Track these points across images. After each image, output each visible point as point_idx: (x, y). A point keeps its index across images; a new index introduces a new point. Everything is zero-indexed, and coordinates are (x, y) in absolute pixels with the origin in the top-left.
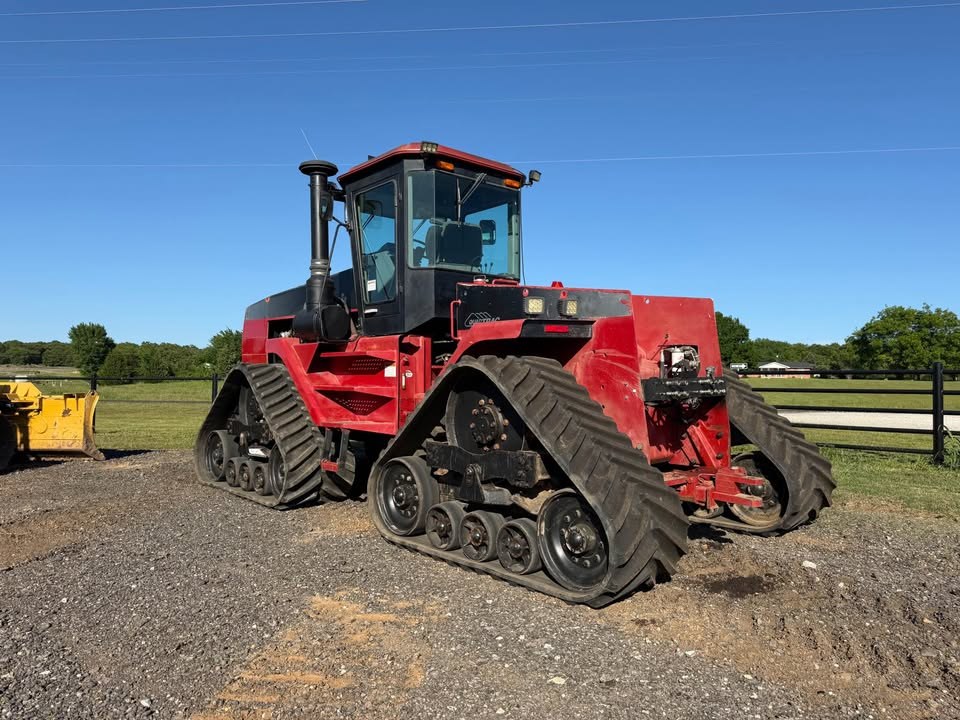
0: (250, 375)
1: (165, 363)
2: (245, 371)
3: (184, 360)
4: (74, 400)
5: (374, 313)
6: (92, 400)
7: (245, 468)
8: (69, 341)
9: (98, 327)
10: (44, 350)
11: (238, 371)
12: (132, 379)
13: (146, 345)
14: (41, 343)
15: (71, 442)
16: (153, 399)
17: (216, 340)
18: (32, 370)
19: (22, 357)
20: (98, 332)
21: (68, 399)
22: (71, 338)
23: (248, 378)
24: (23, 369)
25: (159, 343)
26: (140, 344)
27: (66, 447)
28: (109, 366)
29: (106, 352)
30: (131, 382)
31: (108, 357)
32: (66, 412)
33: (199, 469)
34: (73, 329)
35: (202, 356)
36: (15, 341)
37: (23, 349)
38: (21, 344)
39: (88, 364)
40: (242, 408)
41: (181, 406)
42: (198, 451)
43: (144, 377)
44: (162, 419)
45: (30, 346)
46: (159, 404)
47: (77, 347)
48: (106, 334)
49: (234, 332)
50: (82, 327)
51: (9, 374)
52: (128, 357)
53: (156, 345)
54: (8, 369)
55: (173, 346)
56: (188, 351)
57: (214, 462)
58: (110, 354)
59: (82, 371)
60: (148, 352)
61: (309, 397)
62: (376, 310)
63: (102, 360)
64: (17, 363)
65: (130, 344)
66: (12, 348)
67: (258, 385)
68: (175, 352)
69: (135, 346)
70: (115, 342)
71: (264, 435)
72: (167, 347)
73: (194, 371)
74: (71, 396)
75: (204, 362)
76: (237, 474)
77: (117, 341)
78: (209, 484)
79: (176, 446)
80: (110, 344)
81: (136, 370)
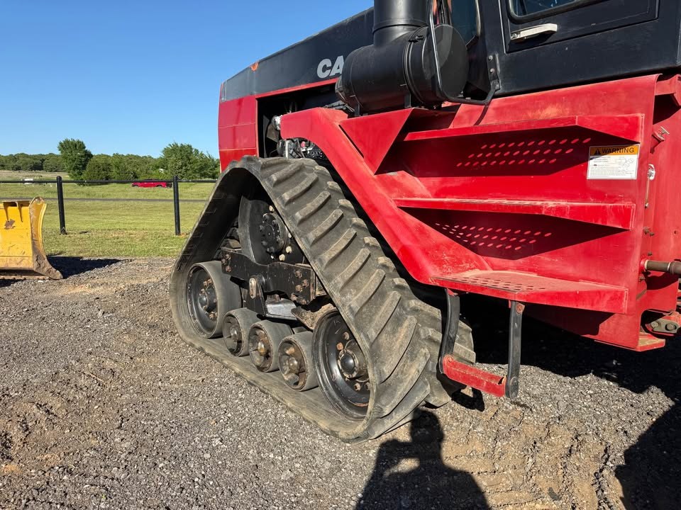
0: (268, 178)
1: (130, 168)
2: (255, 170)
3: (144, 167)
4: (16, 209)
5: (550, 33)
6: (38, 209)
7: (258, 332)
8: (58, 153)
9: (79, 142)
10: (44, 160)
11: (241, 170)
12: (107, 180)
13: (116, 156)
14: (41, 155)
15: (19, 260)
16: (122, 197)
17: (166, 151)
18: (37, 174)
19: (29, 165)
20: (79, 146)
21: (10, 208)
22: (60, 150)
23: (265, 185)
24: (29, 174)
25: (125, 155)
26: (112, 155)
27: (13, 266)
28: (89, 171)
29: (87, 160)
30: (106, 183)
31: (88, 165)
32: (9, 224)
33: (179, 317)
34: (60, 143)
35: (157, 163)
36: (22, 154)
37: (29, 159)
38: (27, 156)
39: (74, 169)
40: (243, 231)
41: (144, 204)
42: (175, 290)
43: (116, 180)
44: (130, 215)
45: (34, 157)
46: (126, 202)
47: (65, 158)
48: (84, 147)
49: (179, 145)
50: (67, 142)
51: (21, 178)
52: (103, 164)
53: (123, 155)
54: (19, 174)
55: (135, 156)
56: (146, 160)
57: (202, 309)
58: (89, 162)
59: (70, 175)
60: (117, 160)
61: (390, 222)
62: (552, 27)
63: (84, 167)
64: (26, 170)
65: (105, 155)
66: (21, 159)
67: (286, 196)
68: (138, 161)
69: (108, 156)
70: (93, 153)
71: (299, 287)
72: (130, 157)
73: (151, 174)
74: (13, 204)
75: (158, 167)
76: (244, 338)
77: (94, 153)
78: (197, 345)
79: (143, 252)
80: (89, 155)
81: (110, 174)
